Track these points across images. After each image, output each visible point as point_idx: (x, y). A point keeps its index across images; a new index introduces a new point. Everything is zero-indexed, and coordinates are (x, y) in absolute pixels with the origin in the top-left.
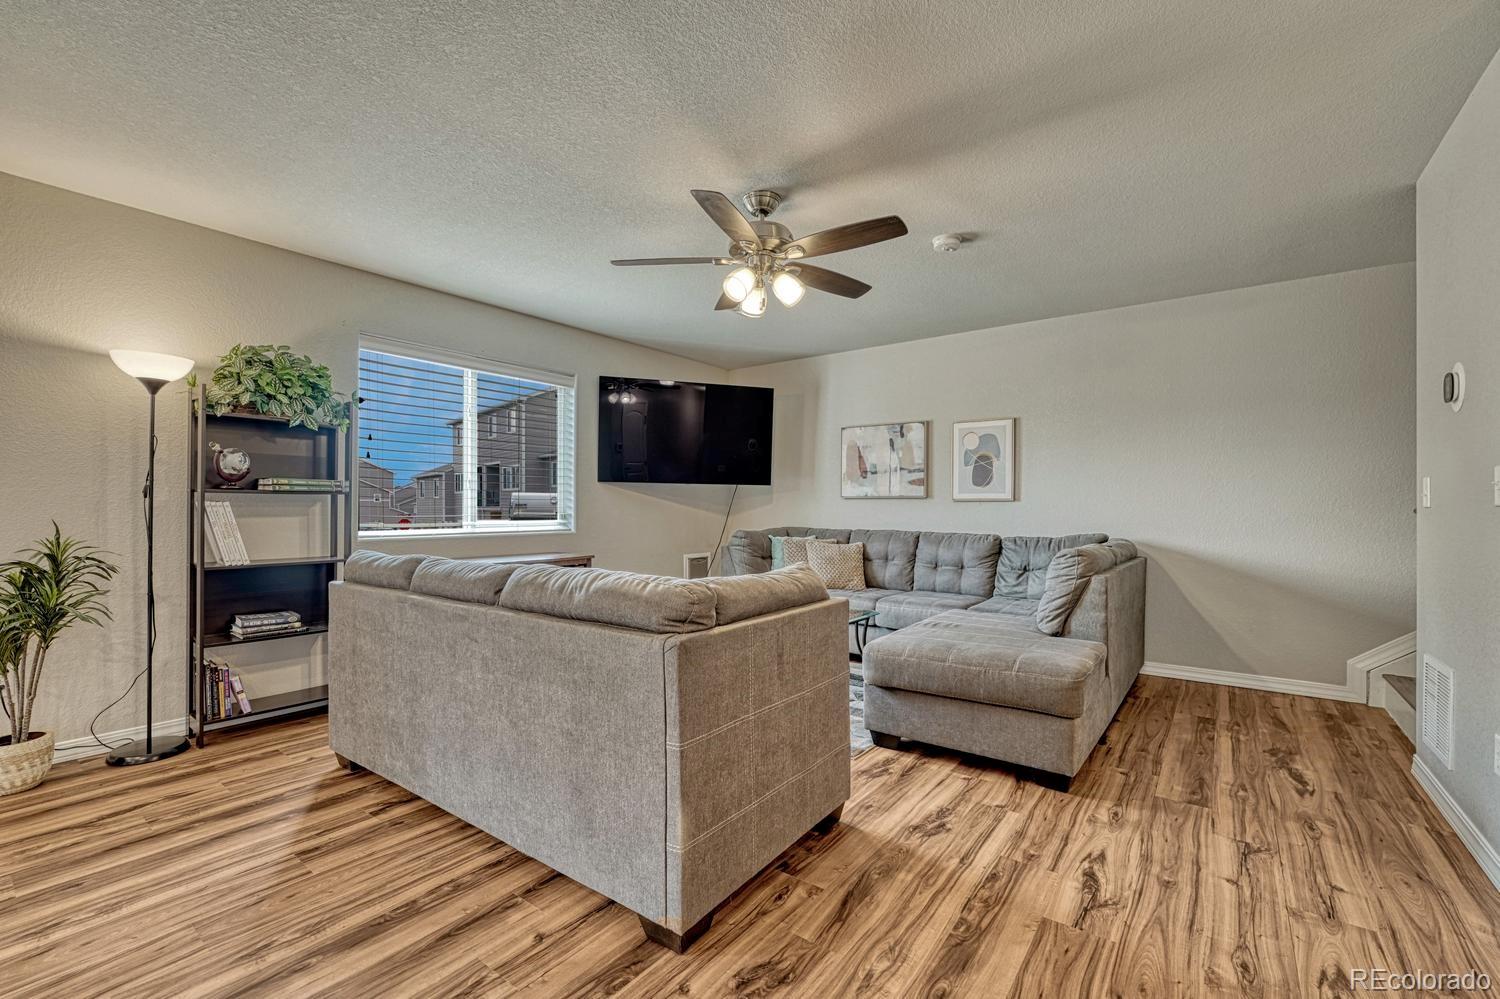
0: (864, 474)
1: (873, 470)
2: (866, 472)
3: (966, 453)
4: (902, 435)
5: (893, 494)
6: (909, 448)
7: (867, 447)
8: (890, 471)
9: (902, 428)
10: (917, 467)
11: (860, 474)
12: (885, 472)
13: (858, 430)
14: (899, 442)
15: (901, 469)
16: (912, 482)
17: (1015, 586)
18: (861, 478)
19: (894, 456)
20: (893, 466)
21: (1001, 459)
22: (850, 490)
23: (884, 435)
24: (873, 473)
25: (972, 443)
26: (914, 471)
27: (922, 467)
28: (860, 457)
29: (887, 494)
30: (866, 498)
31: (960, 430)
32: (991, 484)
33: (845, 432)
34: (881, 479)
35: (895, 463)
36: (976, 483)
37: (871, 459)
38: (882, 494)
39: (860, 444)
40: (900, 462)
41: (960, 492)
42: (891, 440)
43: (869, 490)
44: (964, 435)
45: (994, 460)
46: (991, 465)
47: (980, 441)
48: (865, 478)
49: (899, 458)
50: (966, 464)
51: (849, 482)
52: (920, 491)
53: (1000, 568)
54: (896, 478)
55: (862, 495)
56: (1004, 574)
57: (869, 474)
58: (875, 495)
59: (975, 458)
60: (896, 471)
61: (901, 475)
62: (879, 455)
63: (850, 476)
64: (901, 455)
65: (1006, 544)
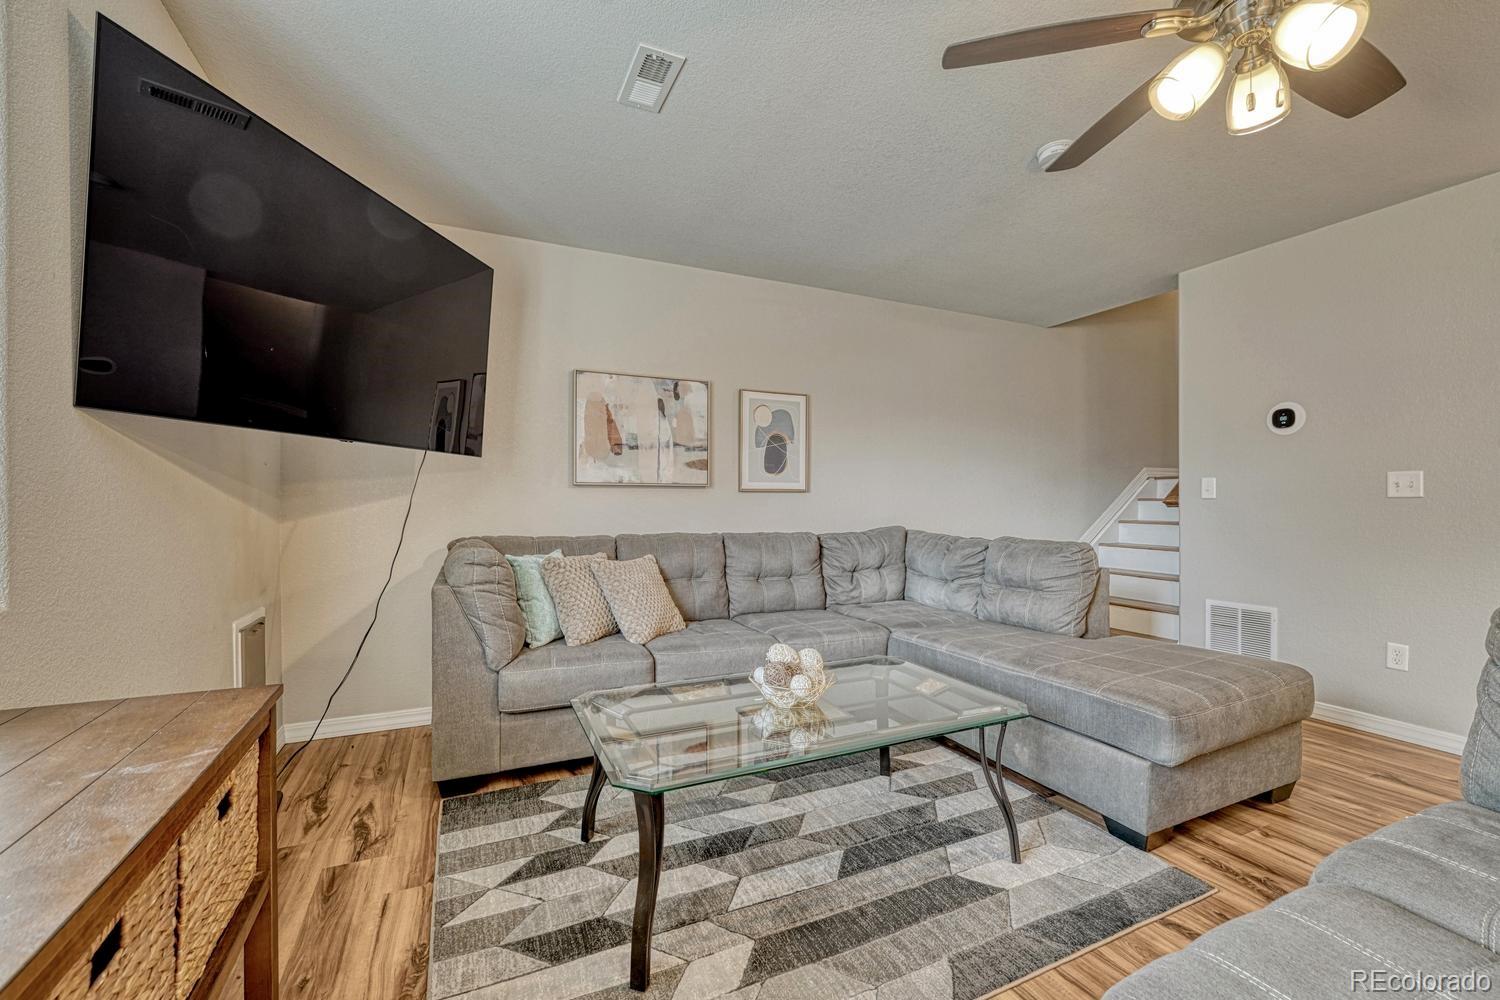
0: (617, 447)
1: (633, 444)
2: (620, 445)
3: (757, 430)
4: (677, 396)
5: (664, 481)
6: (686, 416)
7: (621, 407)
8: (658, 447)
9: (676, 385)
10: (698, 444)
11: (609, 447)
12: (652, 447)
13: (606, 379)
14: (671, 405)
15: (676, 445)
16: (691, 465)
17: (852, 590)
18: (612, 454)
19: (665, 424)
20: (663, 440)
21: (795, 441)
22: (589, 471)
23: (650, 393)
24: (631, 448)
25: (764, 419)
26: (694, 449)
27: (704, 444)
28: (610, 421)
29: (654, 480)
30: (620, 485)
31: (751, 400)
32: (785, 471)
33: (581, 378)
34: (645, 457)
35: (666, 436)
36: (769, 470)
37: (627, 427)
38: (646, 480)
39: (610, 400)
40: (674, 436)
41: (750, 481)
42: (660, 401)
43: (625, 474)
44: (757, 406)
45: (788, 442)
46: (784, 447)
47: (773, 417)
48: (617, 454)
49: (673, 429)
50: (758, 444)
51: (591, 460)
52: (700, 477)
53: (828, 571)
54: (668, 457)
55: (614, 480)
56: (835, 579)
57: (625, 450)
58: (635, 480)
59: (768, 438)
60: (668, 447)
61: (676, 455)
62: (639, 421)
63: (592, 450)
64: (675, 425)
65: (827, 544)
